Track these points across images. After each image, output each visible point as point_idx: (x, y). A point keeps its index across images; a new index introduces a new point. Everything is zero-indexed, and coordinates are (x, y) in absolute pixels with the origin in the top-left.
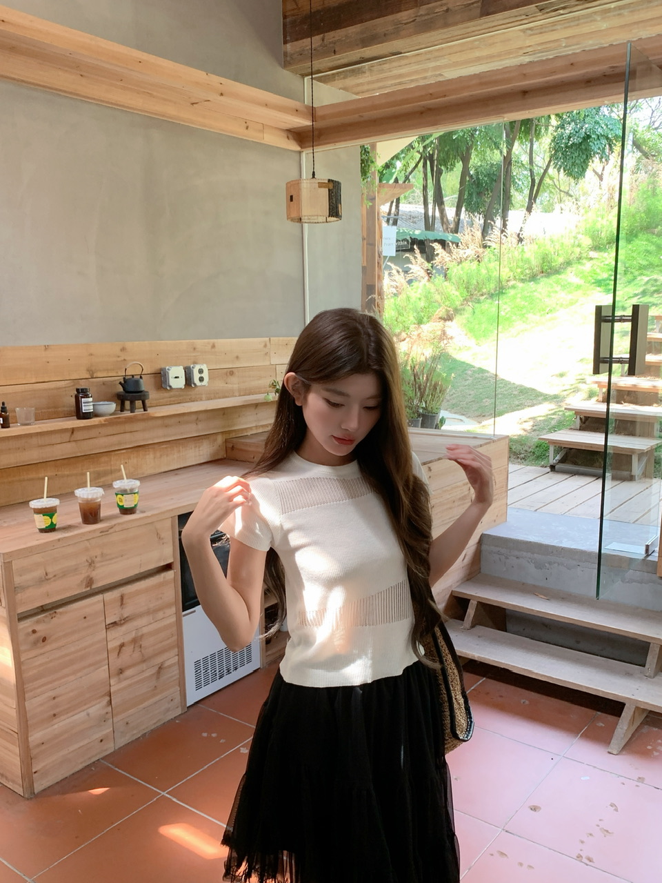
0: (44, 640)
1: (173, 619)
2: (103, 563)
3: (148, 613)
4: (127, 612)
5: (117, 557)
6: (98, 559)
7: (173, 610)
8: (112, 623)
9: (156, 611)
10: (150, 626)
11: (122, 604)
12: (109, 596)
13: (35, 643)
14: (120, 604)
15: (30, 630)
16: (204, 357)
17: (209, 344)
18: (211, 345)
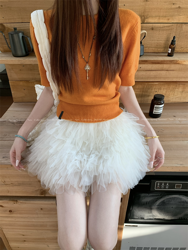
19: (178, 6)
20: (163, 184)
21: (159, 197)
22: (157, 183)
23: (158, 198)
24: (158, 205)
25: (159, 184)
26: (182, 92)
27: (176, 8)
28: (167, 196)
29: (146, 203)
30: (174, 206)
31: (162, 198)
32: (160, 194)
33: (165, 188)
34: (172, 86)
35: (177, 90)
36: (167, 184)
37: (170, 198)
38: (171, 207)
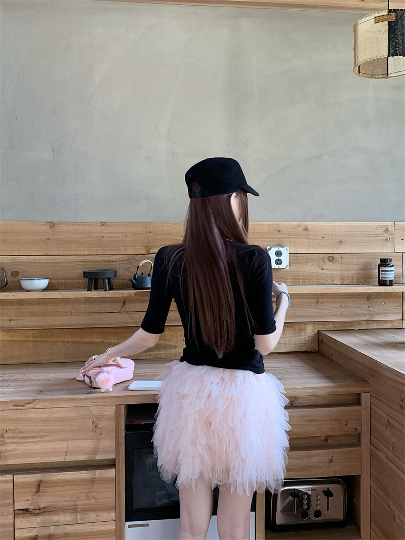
1: (112, 527)
2: (15, 440)
3: (74, 510)
4: (44, 501)
5: (33, 437)
6: (9, 434)
7: (112, 515)
8: (22, 510)
9: (87, 510)
10: (75, 526)
11: (38, 491)
12: (19, 478)
14: (35, 491)
16: (292, 240)
17: (300, 226)
18: (303, 228)
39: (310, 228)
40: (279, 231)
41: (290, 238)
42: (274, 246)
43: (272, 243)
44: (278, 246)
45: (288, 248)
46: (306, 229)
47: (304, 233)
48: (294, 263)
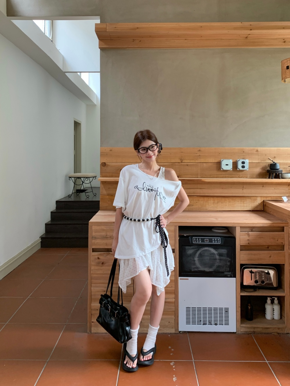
0: (103, 263)
13: (98, 263)
15: (97, 257)
16: (250, 156)
17: (254, 149)
18: (256, 150)
19: (199, 155)
20: (197, 239)
21: (196, 249)
22: (194, 238)
23: (196, 251)
24: (198, 257)
25: (195, 239)
26: (214, 203)
27: (198, 156)
28: (201, 248)
29: (190, 255)
30: (208, 258)
31: (199, 250)
32: (196, 247)
33: (199, 242)
34: (206, 199)
35: (209, 201)
36: (200, 239)
37: (204, 250)
38: (206, 258)
39: (259, 150)
40: (244, 152)
41: (249, 155)
42: (241, 159)
43: (240, 157)
44: (243, 159)
45: (248, 160)
46: (257, 151)
47: (256, 153)
48: (251, 167)
